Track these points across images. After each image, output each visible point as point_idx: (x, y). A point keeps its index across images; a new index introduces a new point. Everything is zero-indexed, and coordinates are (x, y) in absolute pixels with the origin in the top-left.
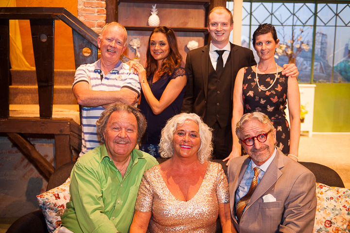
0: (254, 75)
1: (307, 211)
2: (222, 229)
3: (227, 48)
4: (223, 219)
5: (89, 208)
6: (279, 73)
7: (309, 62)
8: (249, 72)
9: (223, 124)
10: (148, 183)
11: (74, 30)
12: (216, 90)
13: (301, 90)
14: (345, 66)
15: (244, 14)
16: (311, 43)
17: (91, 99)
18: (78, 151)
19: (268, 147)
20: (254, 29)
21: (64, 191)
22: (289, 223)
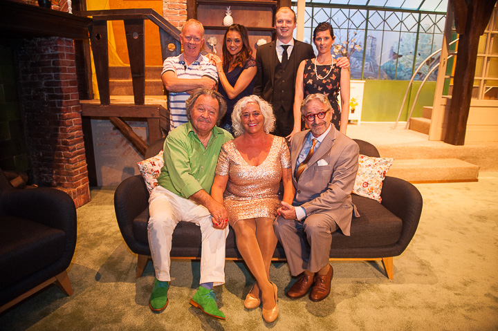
0: (313, 66)
1: (350, 173)
2: (283, 188)
3: (291, 43)
4: (285, 180)
5: (180, 170)
6: (334, 65)
7: (361, 62)
8: (309, 64)
9: (287, 109)
10: (226, 153)
11: (160, 28)
12: (281, 80)
13: (352, 85)
14: (390, 66)
15: (307, 17)
16: (363, 45)
17: (177, 85)
18: (167, 131)
19: (325, 123)
20: (315, 25)
21: (158, 160)
22: (336, 181)
